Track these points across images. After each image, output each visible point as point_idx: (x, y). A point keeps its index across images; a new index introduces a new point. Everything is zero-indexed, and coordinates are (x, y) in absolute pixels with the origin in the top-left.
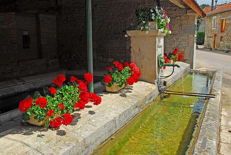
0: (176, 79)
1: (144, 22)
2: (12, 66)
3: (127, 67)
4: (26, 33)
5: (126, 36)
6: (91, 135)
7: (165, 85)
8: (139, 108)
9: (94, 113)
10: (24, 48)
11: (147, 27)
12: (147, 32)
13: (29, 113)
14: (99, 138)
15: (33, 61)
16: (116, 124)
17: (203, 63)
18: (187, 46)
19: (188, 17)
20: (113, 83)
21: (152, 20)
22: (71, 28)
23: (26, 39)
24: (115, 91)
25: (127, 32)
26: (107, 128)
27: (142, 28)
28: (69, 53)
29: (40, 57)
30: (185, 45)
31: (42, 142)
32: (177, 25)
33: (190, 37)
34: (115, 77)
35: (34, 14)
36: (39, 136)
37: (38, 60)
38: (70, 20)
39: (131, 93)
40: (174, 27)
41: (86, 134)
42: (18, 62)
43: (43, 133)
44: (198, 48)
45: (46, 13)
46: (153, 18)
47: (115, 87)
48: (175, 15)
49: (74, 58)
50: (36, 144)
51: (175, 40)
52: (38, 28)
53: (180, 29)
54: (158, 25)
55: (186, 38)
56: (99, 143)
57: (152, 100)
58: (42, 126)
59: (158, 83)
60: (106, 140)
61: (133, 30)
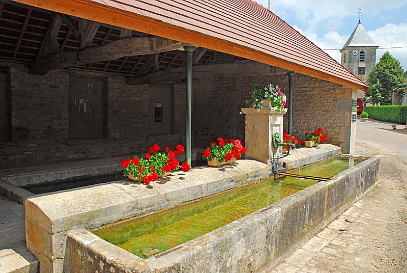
0: (307, 163)
1: (257, 100)
2: (140, 141)
3: (230, 143)
4: (159, 105)
5: (240, 113)
6: (173, 192)
7: (285, 167)
8: (236, 182)
9: (184, 179)
10: (155, 121)
11: (259, 105)
12: (259, 110)
13: (127, 169)
14: (182, 197)
15: (164, 137)
16: (202, 190)
17: (386, 149)
18: (342, 125)
19: (344, 91)
20: (213, 158)
21: (265, 98)
22: (210, 100)
23: (158, 112)
24: (215, 165)
25: (242, 109)
26: (190, 191)
27: (254, 106)
28: (206, 128)
29: (173, 132)
30: (340, 124)
31: (134, 190)
32: (330, 100)
33: (346, 114)
34: (215, 151)
35: (169, 84)
36: (132, 186)
37: (170, 135)
38: (209, 92)
39: (232, 169)
40: (327, 102)
41: (168, 191)
42: (148, 137)
43: (136, 185)
44: (395, 129)
45: (183, 83)
46: (266, 96)
47: (215, 161)
48: (328, 87)
49: (212, 135)
50: (129, 190)
51: (328, 117)
52: (172, 99)
53: (334, 104)
54: (272, 103)
55: (342, 115)
56: (181, 201)
57: (257, 179)
58: (137, 181)
59: (272, 163)
60: (189, 201)
61: (248, 107)
